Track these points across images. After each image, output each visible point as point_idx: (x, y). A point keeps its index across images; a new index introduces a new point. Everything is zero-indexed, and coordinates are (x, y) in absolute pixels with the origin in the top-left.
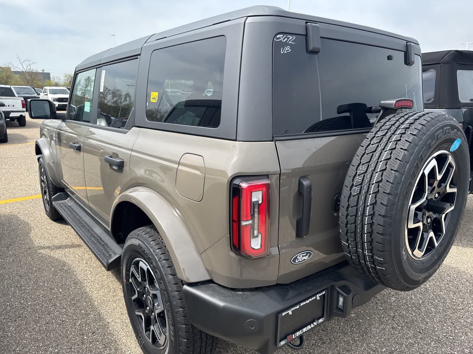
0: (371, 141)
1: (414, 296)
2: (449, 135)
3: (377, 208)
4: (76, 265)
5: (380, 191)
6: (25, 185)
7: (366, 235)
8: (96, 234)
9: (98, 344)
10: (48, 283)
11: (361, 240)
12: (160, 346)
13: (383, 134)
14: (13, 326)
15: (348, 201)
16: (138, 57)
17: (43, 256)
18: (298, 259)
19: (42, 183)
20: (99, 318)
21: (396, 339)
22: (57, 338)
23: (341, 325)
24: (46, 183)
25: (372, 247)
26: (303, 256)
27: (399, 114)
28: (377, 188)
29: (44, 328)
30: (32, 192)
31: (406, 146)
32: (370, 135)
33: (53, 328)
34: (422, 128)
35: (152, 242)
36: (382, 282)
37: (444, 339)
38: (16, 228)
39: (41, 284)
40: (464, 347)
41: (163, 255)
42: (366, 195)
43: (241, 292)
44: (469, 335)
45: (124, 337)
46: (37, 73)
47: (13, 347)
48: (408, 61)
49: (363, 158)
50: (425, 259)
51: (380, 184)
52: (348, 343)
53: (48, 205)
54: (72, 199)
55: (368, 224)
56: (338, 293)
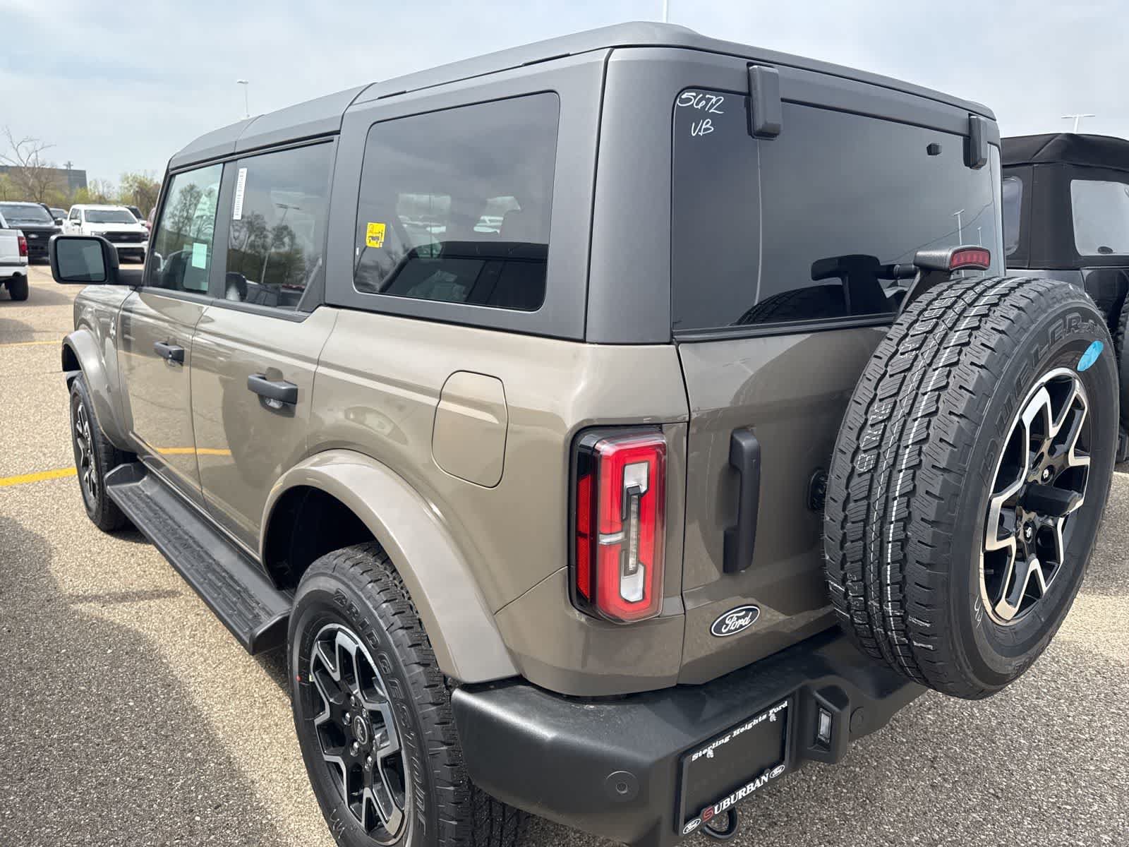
0: (898, 345)
1: (979, 709)
2: (1078, 333)
3: (917, 504)
4: (168, 642)
5: (923, 464)
6: (32, 446)
7: (889, 567)
8: (218, 564)
9: (229, 835)
10: (99, 685)
11: (877, 579)
12: (387, 836)
13: (928, 329)
14: (15, 793)
15: (847, 488)
16: (335, 139)
17: (85, 619)
18: (727, 625)
19: (79, 440)
20: (230, 770)
21: (942, 813)
22: (127, 821)
23: (813, 781)
24: (89, 439)
25: (904, 597)
26: (739, 618)
27: (960, 281)
28: (917, 457)
29: (95, 796)
30: (50, 462)
31: (983, 356)
32: (895, 332)
33: (117, 795)
34: (1018, 316)
35: (370, 586)
36: (924, 678)
37: (1053, 811)
38: (14, 550)
39: (83, 688)
40: (1098, 830)
41: (399, 617)
42: (891, 472)
43: (592, 704)
44: (1110, 800)
45: (292, 817)
46: (53, 172)
47: (17, 843)
48: (972, 158)
49: (881, 384)
50: (1019, 623)
51: (923, 446)
52: (830, 824)
53: (94, 494)
54: (155, 478)
55: (894, 541)
56: (819, 704)
